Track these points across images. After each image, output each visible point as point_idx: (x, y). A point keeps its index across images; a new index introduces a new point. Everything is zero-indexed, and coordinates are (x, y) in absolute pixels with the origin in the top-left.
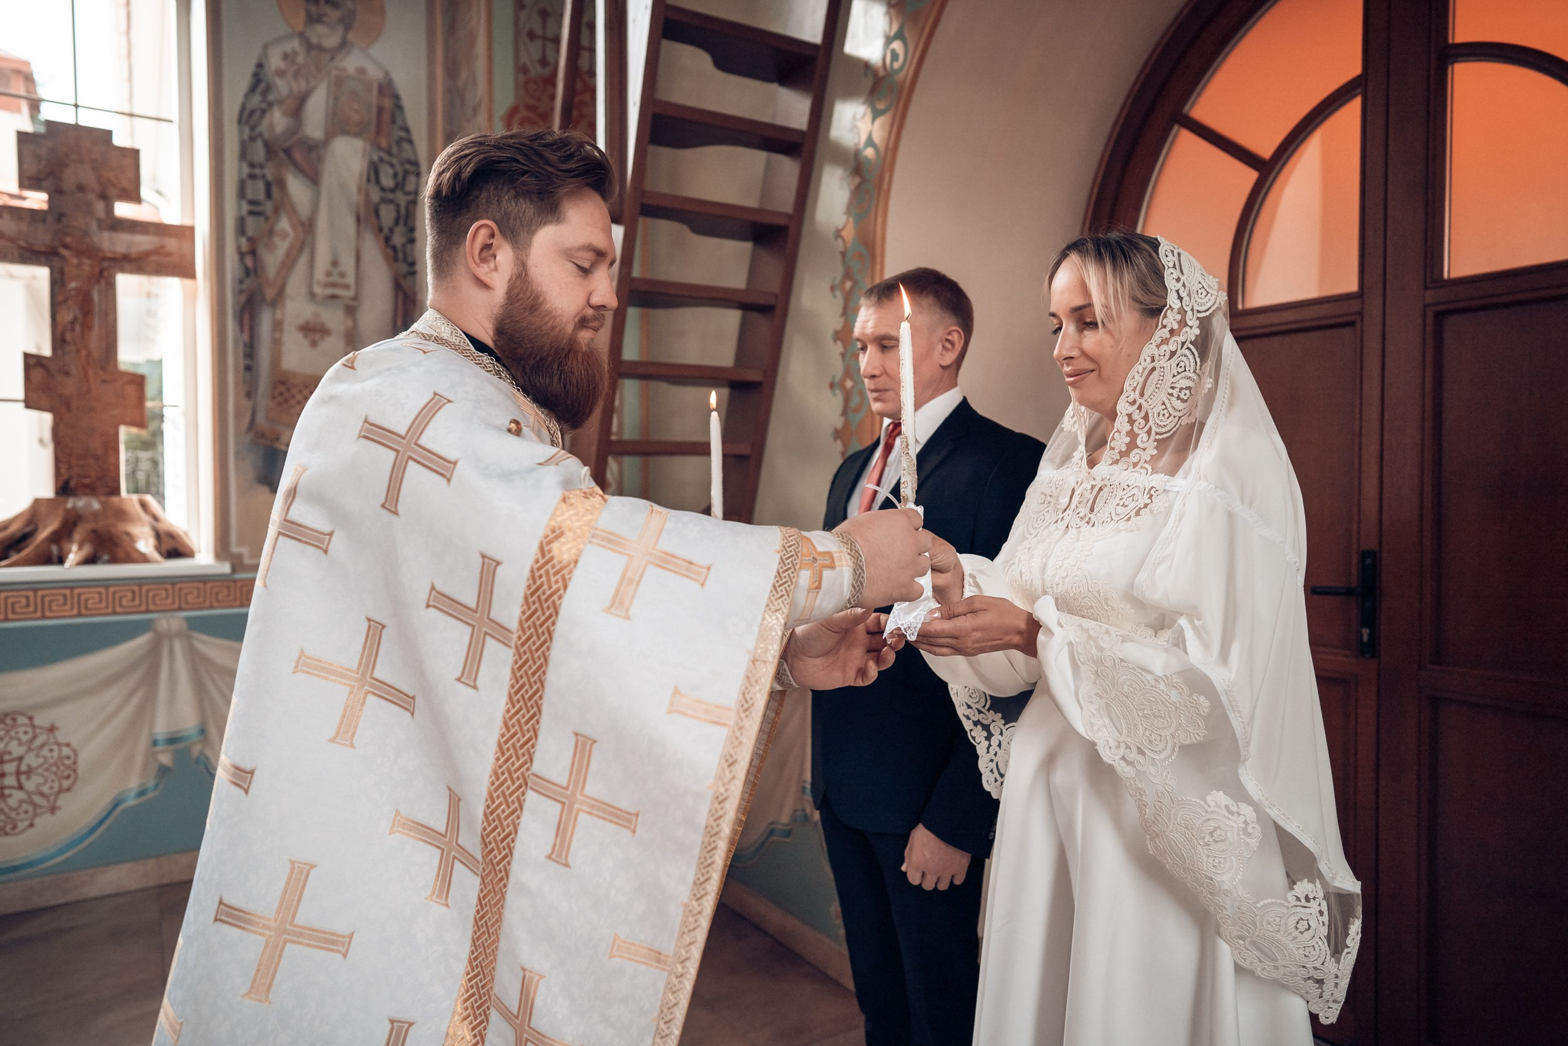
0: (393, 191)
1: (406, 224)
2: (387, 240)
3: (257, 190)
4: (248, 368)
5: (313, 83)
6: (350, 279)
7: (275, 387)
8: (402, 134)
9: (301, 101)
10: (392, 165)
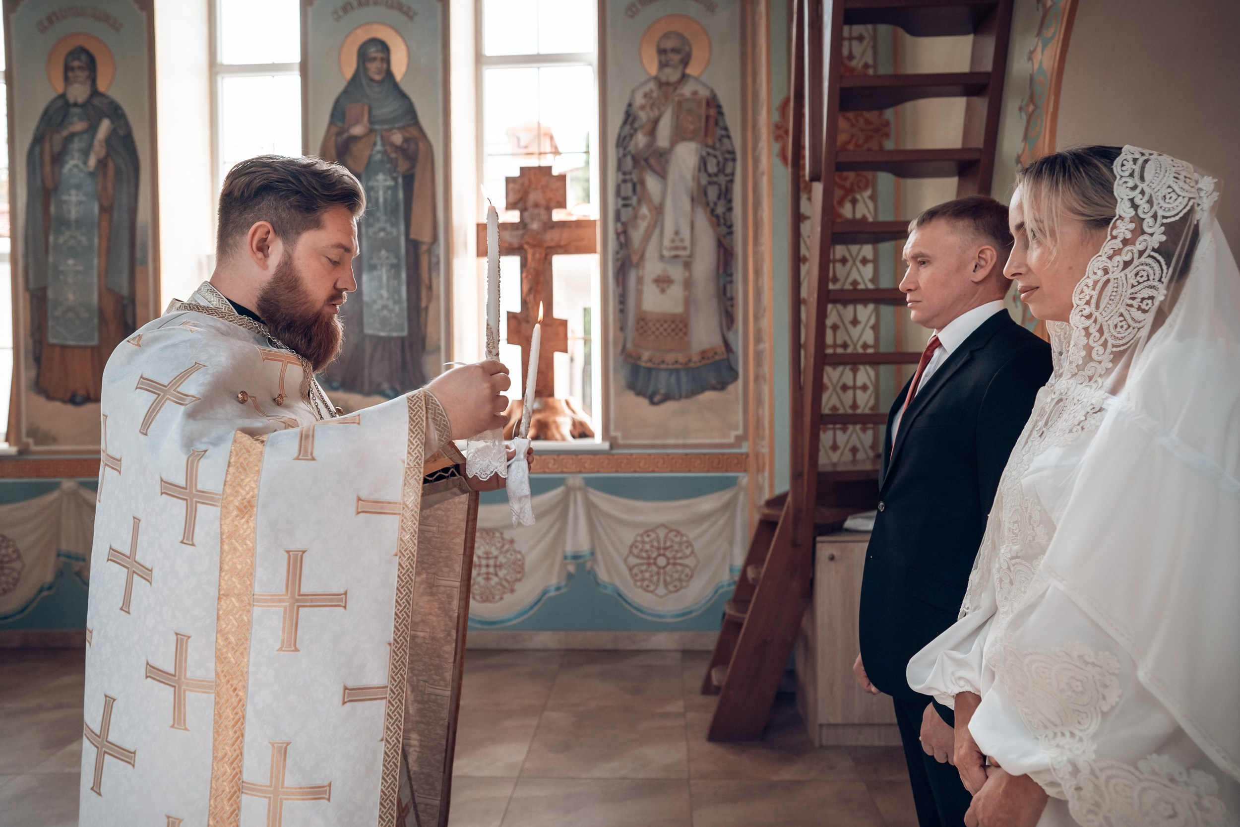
0: (716, 175)
1: (725, 198)
2: (713, 211)
3: (627, 189)
4: (622, 311)
5: (662, 109)
6: (687, 243)
7: (638, 323)
8: (723, 132)
9: (655, 122)
10: (715, 156)
